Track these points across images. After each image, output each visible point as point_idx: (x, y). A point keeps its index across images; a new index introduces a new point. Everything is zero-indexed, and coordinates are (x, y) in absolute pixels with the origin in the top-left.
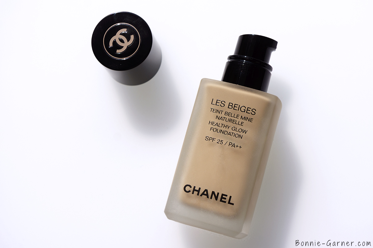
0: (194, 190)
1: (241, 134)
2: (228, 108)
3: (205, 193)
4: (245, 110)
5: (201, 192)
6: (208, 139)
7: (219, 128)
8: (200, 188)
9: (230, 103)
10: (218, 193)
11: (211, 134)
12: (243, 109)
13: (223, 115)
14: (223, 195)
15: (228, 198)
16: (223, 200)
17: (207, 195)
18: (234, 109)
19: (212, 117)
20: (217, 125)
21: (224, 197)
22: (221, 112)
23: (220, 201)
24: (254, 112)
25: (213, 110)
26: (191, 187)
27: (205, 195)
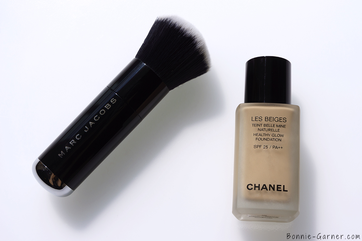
0: (255, 187)
1: (280, 138)
2: (265, 121)
3: (264, 187)
4: (278, 120)
5: (261, 187)
6: (256, 147)
7: (262, 137)
8: (259, 185)
9: (265, 117)
10: (274, 185)
11: (257, 143)
12: (276, 119)
13: (263, 127)
14: (278, 186)
15: (282, 187)
16: (279, 189)
17: (266, 188)
18: (270, 121)
19: (255, 130)
20: (260, 135)
21: (279, 187)
22: (261, 125)
23: (277, 191)
24: (285, 120)
25: (254, 125)
26: (252, 185)
27: (264, 188)
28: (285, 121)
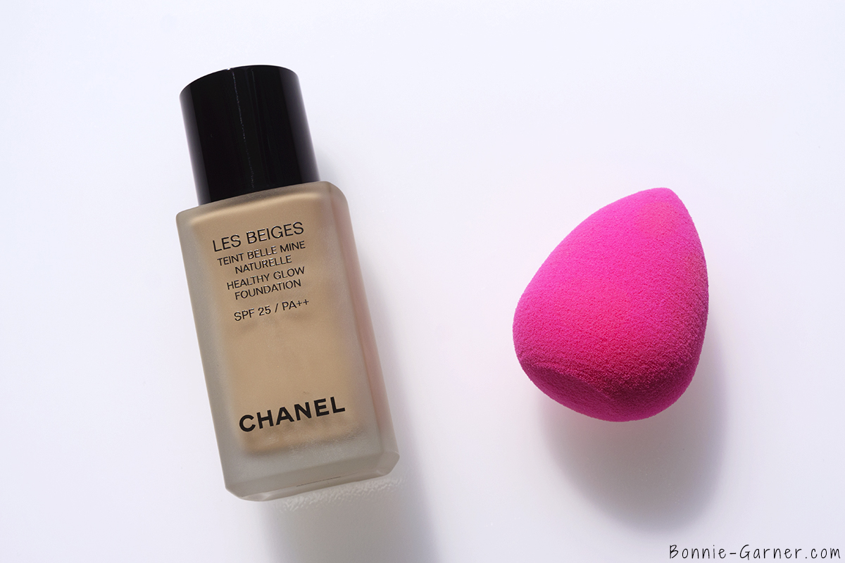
0: (261, 420)
1: (296, 278)
2: (249, 243)
3: (283, 415)
4: (281, 232)
5: (275, 417)
6: (239, 316)
7: (251, 288)
8: (269, 412)
9: (247, 233)
10: (307, 404)
11: (241, 306)
12: (276, 233)
13: (246, 261)
14: (316, 402)
15: (328, 404)
16: (321, 411)
17: (288, 417)
18: (260, 241)
19: (228, 273)
20: (244, 283)
21: (320, 404)
22: (239, 256)
23: (318, 416)
24: (299, 228)
25: (223, 261)
26: (251, 418)
27: (284, 418)
28: (300, 231)
